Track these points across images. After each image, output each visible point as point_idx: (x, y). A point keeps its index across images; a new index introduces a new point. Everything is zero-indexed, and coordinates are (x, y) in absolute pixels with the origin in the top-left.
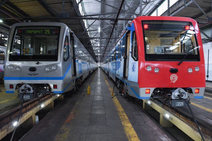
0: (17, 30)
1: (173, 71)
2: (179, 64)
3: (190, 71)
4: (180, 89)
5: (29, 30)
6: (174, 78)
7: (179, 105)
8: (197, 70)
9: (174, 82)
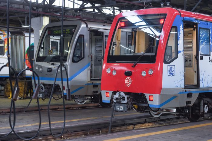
0: (47, 31)
1: (128, 74)
2: (134, 66)
3: (144, 74)
4: (120, 92)
5: (56, 30)
6: (128, 81)
7: (119, 109)
8: (150, 73)
9: (128, 86)
